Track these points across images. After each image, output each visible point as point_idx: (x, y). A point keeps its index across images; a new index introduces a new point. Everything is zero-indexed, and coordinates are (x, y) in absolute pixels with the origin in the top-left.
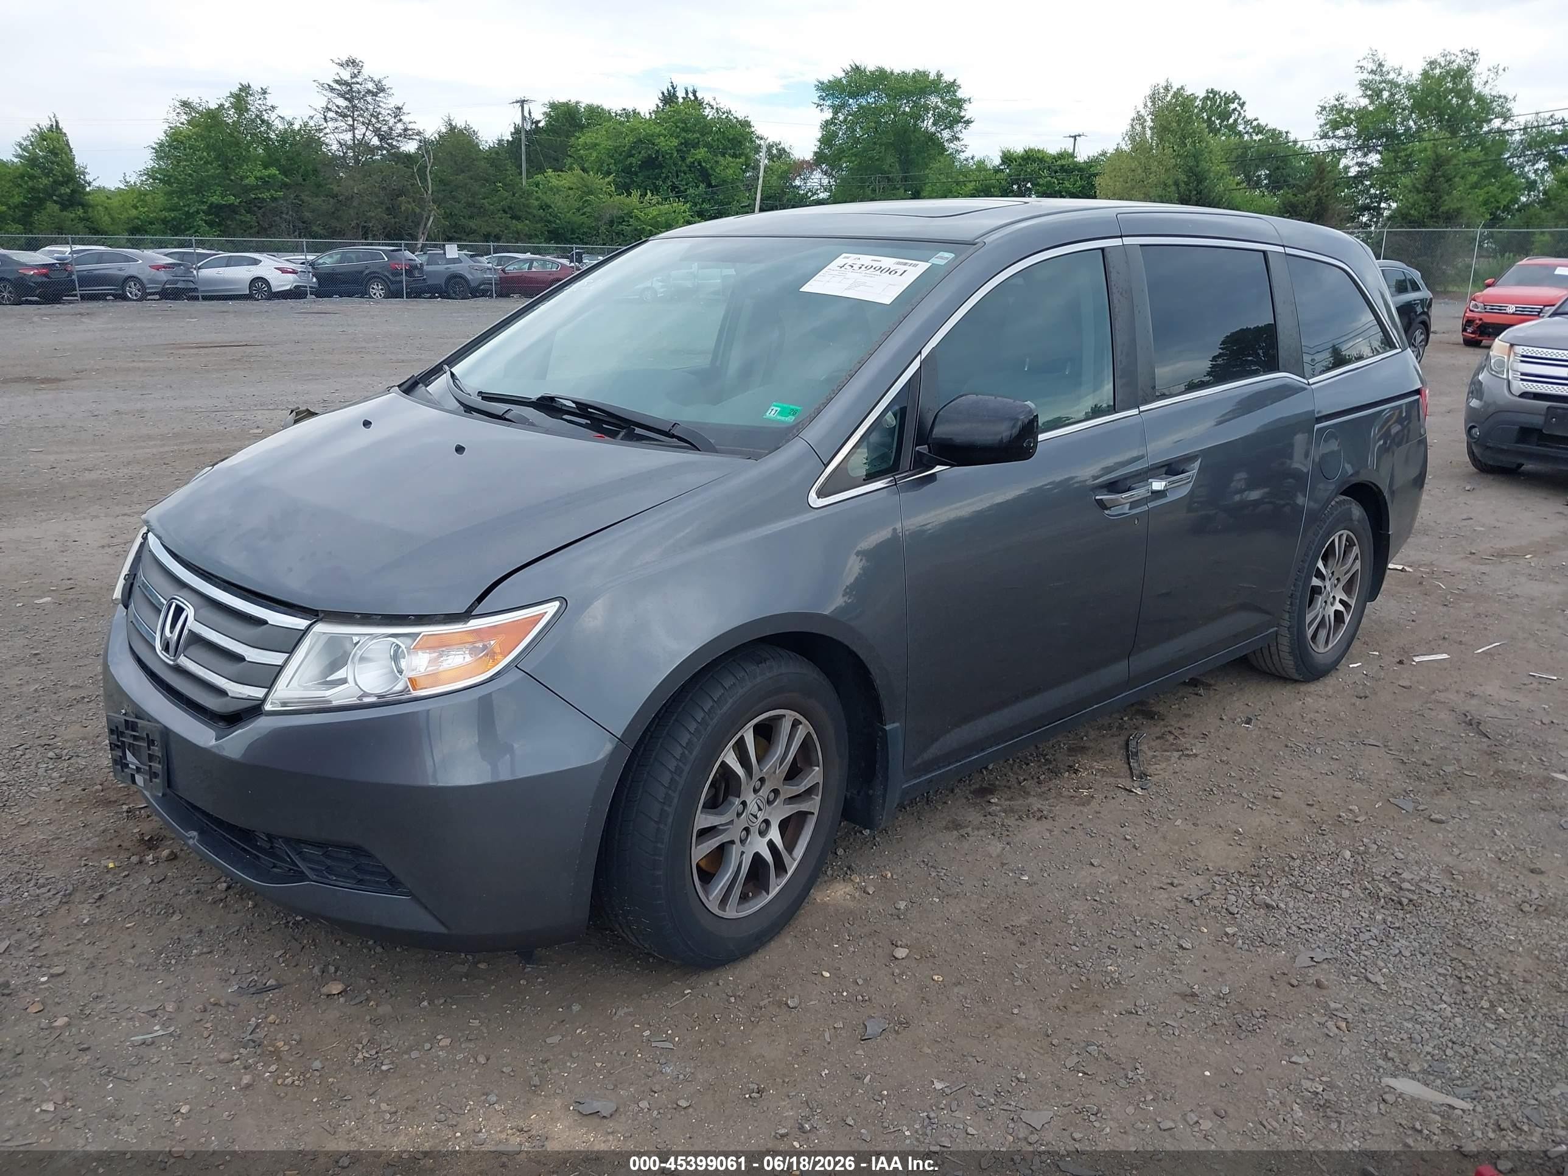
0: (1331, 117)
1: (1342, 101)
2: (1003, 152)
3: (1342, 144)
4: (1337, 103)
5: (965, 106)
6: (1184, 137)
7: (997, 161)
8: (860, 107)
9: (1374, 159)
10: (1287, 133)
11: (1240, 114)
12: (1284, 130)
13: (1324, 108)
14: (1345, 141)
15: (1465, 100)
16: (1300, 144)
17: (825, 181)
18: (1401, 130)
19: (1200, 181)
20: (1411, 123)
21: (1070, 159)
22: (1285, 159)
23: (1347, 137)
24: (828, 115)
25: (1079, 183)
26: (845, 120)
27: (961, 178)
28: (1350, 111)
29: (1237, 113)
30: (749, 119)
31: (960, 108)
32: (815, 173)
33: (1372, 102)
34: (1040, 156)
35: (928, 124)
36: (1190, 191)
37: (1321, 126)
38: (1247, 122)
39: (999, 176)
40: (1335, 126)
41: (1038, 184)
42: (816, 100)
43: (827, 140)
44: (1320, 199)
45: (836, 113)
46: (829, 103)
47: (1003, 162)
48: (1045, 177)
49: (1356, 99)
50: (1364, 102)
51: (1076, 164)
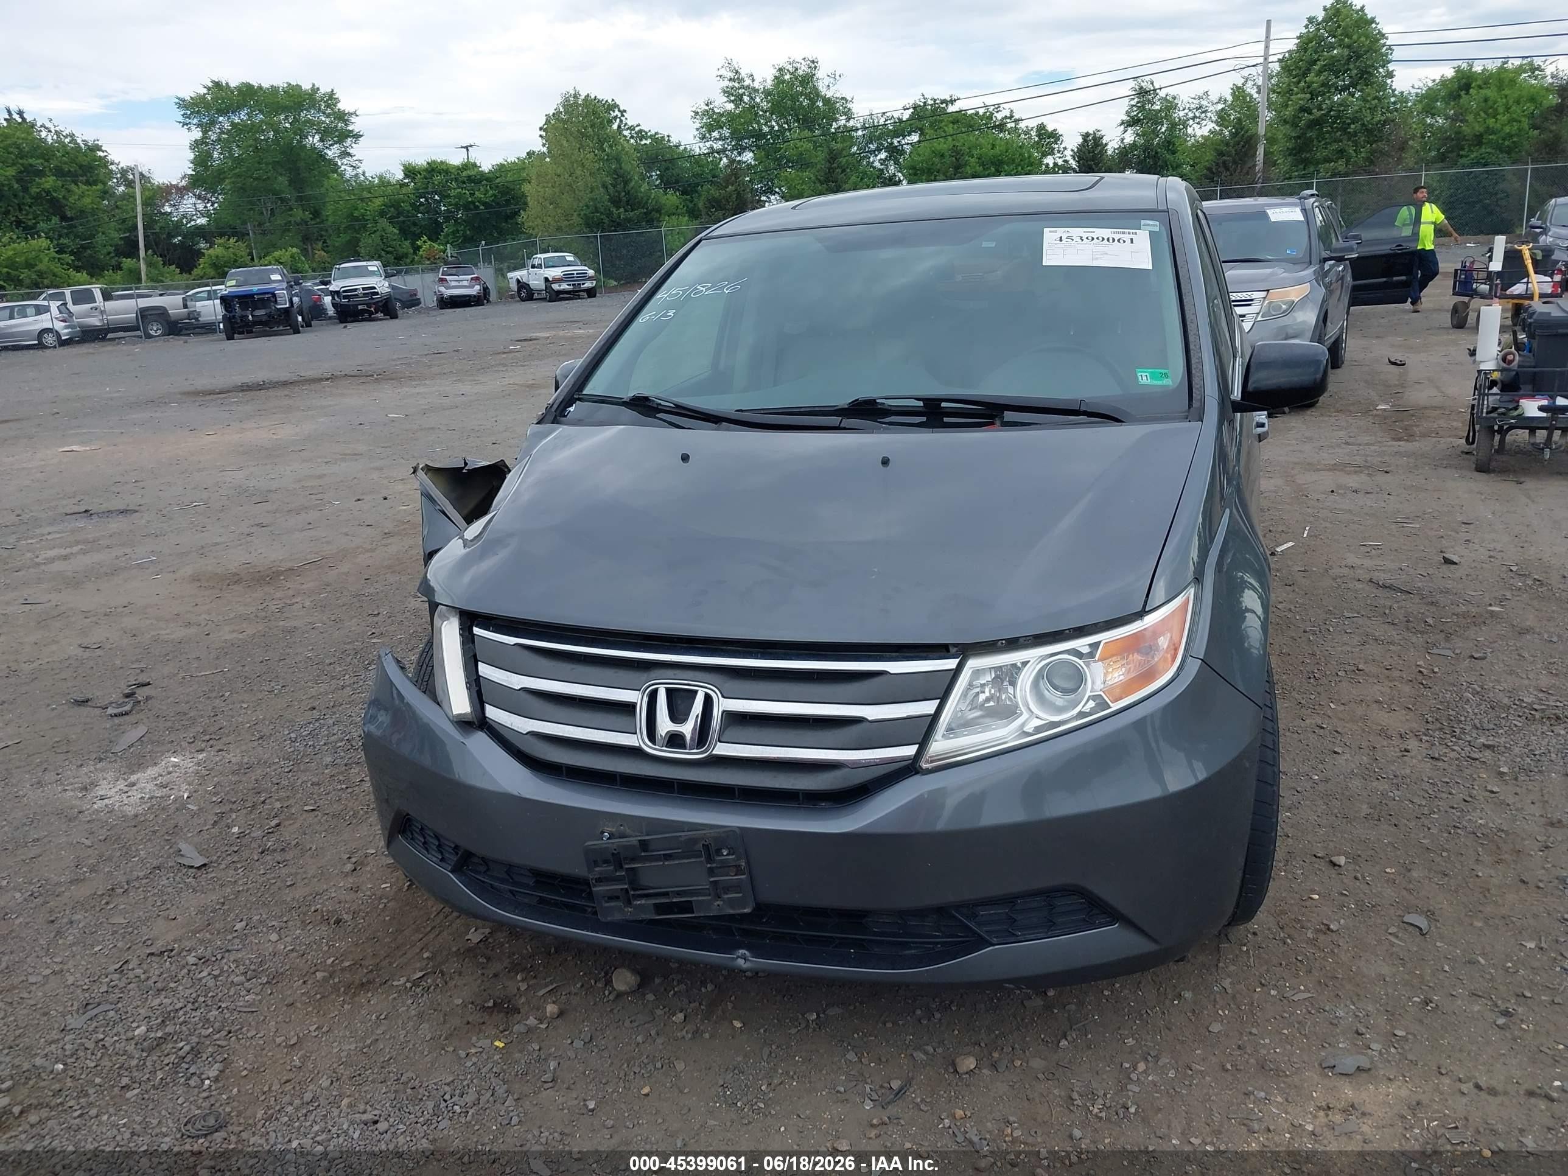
0: (705, 121)
1: (711, 106)
2: (404, 165)
3: (718, 145)
4: (707, 108)
5: (353, 119)
6: (601, 143)
7: (400, 175)
8: (233, 125)
9: (748, 157)
10: (668, 136)
11: (621, 121)
12: (666, 134)
13: (696, 113)
14: (720, 143)
15: (813, 102)
16: (682, 148)
17: (201, 207)
18: (766, 129)
19: (626, 183)
20: (774, 123)
21: (476, 169)
22: (672, 160)
23: (722, 138)
24: (197, 134)
25: (491, 193)
26: (219, 140)
27: (366, 194)
28: (722, 115)
29: (618, 120)
30: (100, 143)
31: (346, 122)
32: (186, 197)
33: (737, 107)
34: (445, 168)
35: (314, 140)
36: (619, 193)
37: (697, 129)
38: (631, 128)
39: (404, 190)
40: (710, 128)
41: (449, 196)
42: (181, 119)
43: (201, 160)
44: (739, 194)
45: (205, 132)
46: (195, 121)
47: (407, 176)
48: (455, 189)
49: (723, 104)
50: (730, 107)
51: (482, 174)
